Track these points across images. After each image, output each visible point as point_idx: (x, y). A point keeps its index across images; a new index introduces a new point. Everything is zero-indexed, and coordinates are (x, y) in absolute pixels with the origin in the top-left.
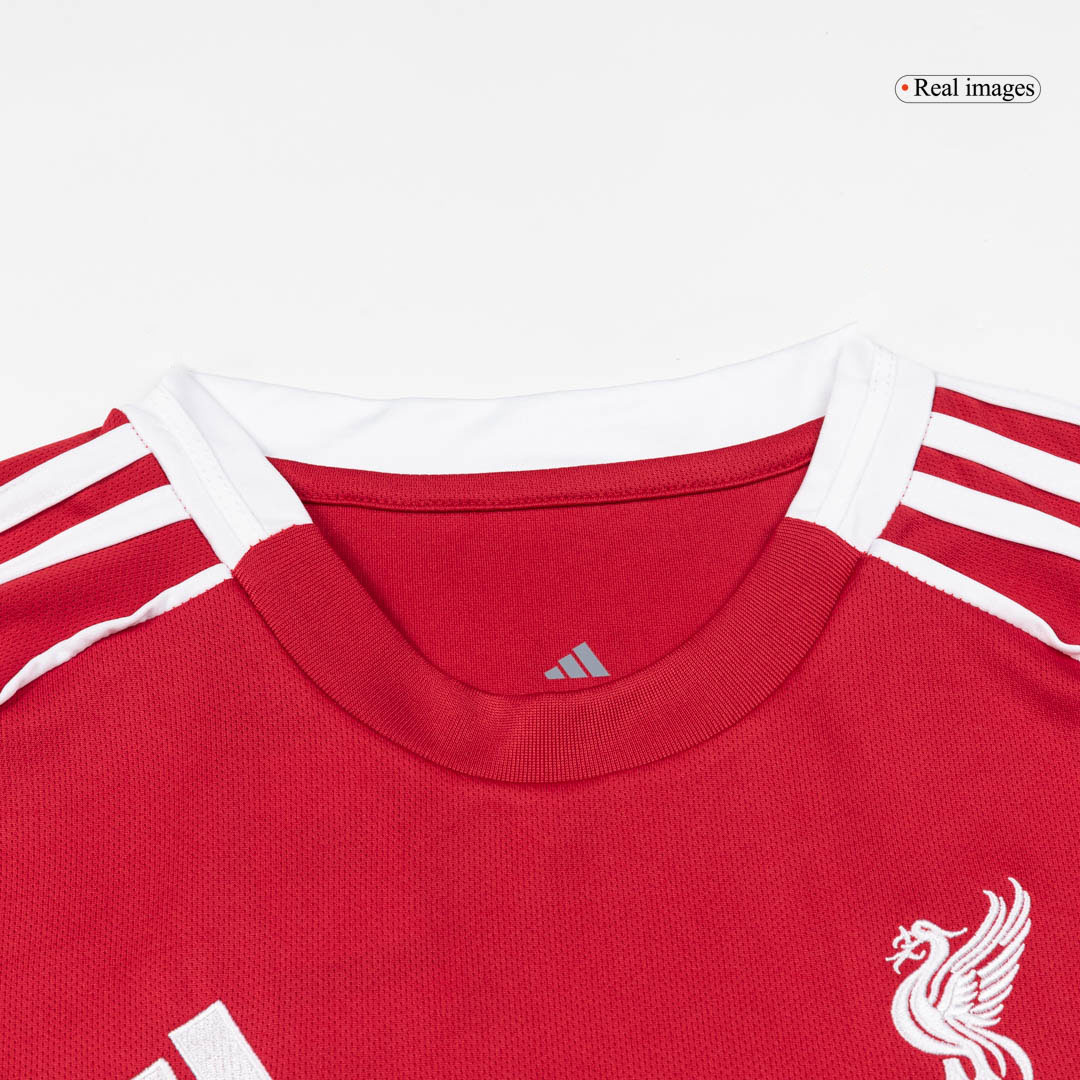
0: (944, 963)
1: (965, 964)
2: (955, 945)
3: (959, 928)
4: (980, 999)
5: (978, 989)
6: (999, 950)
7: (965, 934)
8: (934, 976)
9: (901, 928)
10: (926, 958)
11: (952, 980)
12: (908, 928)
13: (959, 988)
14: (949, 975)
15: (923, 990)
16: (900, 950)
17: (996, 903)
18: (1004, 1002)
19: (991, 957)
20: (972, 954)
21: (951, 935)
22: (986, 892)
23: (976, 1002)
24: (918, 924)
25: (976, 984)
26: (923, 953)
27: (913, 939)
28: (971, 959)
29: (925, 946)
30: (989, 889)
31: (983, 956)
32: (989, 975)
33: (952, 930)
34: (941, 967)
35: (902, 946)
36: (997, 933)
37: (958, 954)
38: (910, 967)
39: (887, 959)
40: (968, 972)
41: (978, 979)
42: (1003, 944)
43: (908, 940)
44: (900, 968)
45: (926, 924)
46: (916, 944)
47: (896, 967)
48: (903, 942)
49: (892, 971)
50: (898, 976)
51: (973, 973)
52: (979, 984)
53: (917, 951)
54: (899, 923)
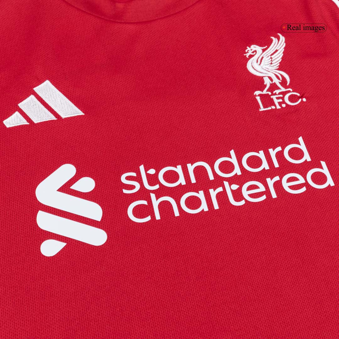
0: (261, 55)
1: (267, 55)
2: (264, 50)
3: (265, 46)
4: (272, 63)
5: (272, 61)
6: (277, 51)
7: (267, 48)
8: (258, 58)
9: (248, 47)
10: (256, 54)
11: (264, 59)
12: (250, 47)
13: (266, 60)
14: (263, 58)
15: (256, 61)
16: (248, 52)
17: (275, 40)
18: (279, 63)
19: (275, 53)
20: (269, 52)
21: (262, 48)
22: (272, 37)
23: (271, 63)
24: (252, 47)
25: (271, 59)
26: (255, 53)
27: (251, 50)
28: (269, 53)
29: (255, 51)
30: (272, 36)
31: (272, 52)
32: (274, 57)
33: (263, 47)
34: (260, 56)
35: (249, 52)
36: (276, 47)
37: (265, 52)
38: (251, 56)
39: (245, 55)
40: (268, 57)
41: (271, 58)
42: (278, 49)
43: (250, 50)
44: (249, 57)
45: (255, 46)
46: (252, 51)
47: (247, 56)
48: (249, 51)
49: (246, 58)
50: (248, 59)
51: (270, 57)
52: (272, 59)
53: (253, 52)
54: (247, 46)
